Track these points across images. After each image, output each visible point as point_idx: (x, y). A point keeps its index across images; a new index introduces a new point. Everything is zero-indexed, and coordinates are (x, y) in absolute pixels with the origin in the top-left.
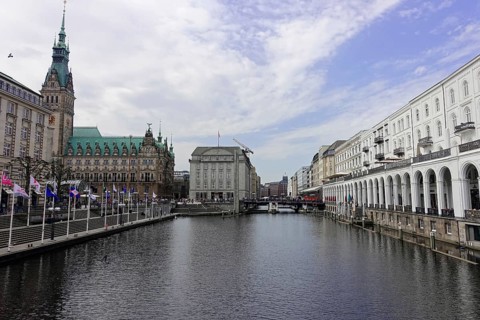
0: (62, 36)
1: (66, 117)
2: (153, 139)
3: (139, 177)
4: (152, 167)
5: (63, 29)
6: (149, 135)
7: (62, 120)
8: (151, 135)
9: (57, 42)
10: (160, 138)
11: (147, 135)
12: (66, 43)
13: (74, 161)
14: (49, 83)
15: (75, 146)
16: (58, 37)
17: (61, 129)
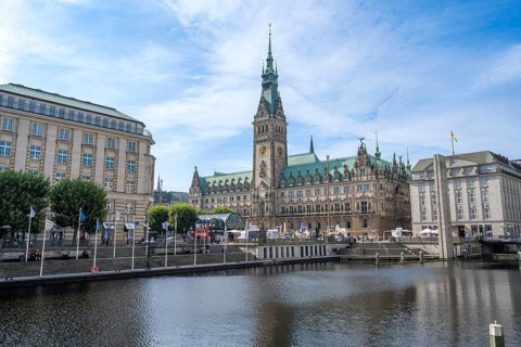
0: (270, 60)
1: (277, 145)
2: (368, 157)
3: (354, 207)
4: (369, 194)
5: (270, 53)
6: (362, 151)
7: (273, 149)
8: (365, 152)
9: (265, 68)
10: (378, 155)
11: (359, 153)
13: (287, 193)
14: (260, 114)
15: (287, 176)
16: (266, 63)
17: (273, 160)
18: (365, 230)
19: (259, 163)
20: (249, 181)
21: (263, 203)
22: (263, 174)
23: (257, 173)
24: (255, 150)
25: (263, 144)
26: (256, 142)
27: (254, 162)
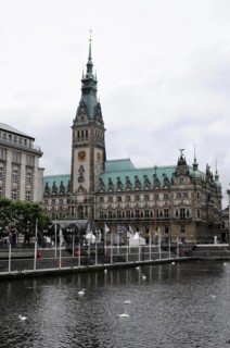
0: (90, 66)
1: (96, 151)
2: (187, 167)
3: (173, 213)
4: (187, 202)
5: (90, 59)
6: (182, 162)
7: (92, 155)
8: (185, 163)
9: (85, 73)
10: (195, 166)
11: (179, 163)
12: (94, 73)
13: (106, 198)
14: (80, 118)
15: (106, 182)
16: (86, 68)
17: (92, 164)
18: (184, 235)
19: (77, 167)
20: (66, 184)
21: (81, 207)
22: (81, 179)
23: (76, 177)
24: (73, 155)
25: (82, 149)
26: (75, 147)
27: (72, 167)
